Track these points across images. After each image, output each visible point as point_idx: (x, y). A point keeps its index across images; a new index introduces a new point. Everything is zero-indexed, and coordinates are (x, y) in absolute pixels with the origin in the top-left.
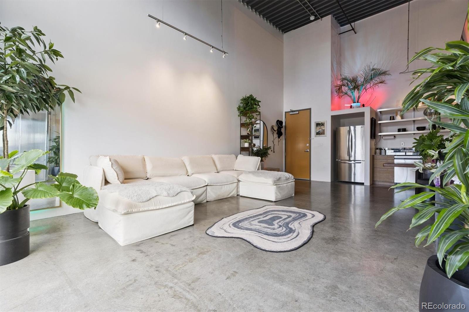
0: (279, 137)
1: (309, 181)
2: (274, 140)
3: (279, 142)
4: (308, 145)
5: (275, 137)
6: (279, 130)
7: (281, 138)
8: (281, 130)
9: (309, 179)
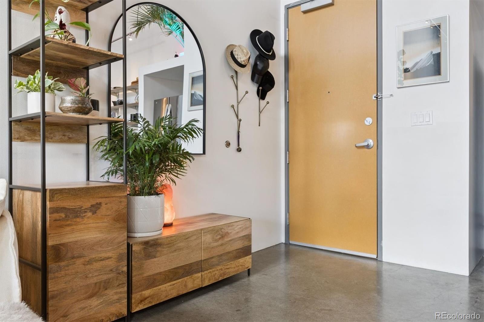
0: (262, 95)
1: (374, 263)
2: (238, 103)
3: (260, 112)
4: (369, 121)
5: (241, 92)
6: (260, 66)
7: (270, 95)
8: (267, 66)
9: (375, 256)
